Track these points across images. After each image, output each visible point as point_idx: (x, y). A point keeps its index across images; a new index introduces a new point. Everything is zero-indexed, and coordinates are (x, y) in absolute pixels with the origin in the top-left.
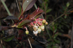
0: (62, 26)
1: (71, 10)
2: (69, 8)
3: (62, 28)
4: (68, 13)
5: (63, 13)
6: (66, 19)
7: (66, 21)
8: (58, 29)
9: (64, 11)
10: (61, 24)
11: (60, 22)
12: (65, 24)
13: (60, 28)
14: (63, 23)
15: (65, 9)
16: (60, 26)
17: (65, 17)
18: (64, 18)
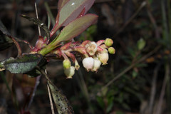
0: (126, 96)
1: (149, 57)
2: (143, 53)
3: (125, 101)
4: (140, 63)
5: (128, 65)
6: (136, 78)
7: (136, 83)
8: (116, 102)
9: (131, 60)
10: (122, 90)
12: (133, 92)
13: (120, 100)
14: (128, 89)
15: (135, 55)
16: (121, 95)
17: (134, 74)
18: (131, 76)
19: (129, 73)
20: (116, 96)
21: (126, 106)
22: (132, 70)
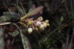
0: (56, 41)
1: (65, 24)
2: (63, 22)
3: (55, 43)
4: (62, 27)
5: (57, 28)
6: (60, 33)
7: (60, 36)
8: (51, 44)
9: (58, 26)
10: (54, 39)
11: (53, 37)
13: (53, 43)
14: (56, 38)
15: (59, 24)
16: (54, 41)
18: (58, 32)
19: (57, 31)
20: (52, 41)
21: (56, 46)
22: (58, 30)
